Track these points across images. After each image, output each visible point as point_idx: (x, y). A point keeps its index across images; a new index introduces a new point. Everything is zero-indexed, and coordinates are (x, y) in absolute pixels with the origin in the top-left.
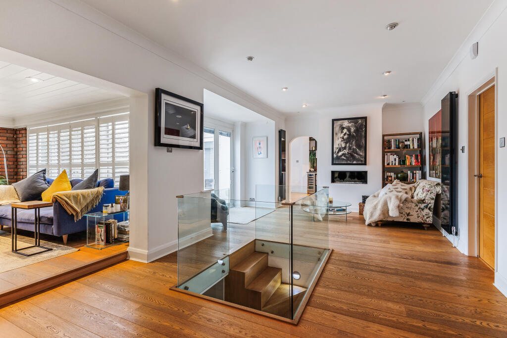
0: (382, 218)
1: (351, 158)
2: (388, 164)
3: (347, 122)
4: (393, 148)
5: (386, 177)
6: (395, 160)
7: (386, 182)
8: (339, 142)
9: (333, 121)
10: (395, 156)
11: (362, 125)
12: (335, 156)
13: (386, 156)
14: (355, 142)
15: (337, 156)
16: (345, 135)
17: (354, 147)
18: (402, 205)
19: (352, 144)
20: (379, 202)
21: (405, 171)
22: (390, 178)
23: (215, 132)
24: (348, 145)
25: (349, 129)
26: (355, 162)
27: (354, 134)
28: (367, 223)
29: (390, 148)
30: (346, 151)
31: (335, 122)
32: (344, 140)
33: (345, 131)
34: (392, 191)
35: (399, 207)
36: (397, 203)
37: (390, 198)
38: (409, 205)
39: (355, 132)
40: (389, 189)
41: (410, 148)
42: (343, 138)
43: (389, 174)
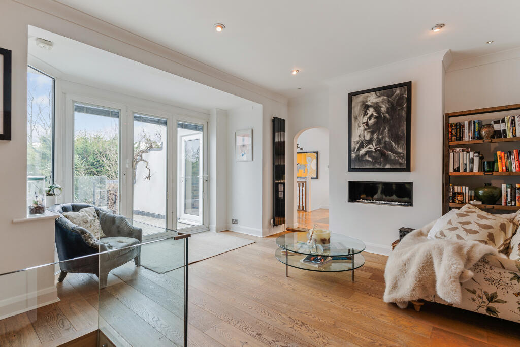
0: (418, 295)
1: (381, 160)
2: (457, 170)
3: (375, 96)
4: (467, 139)
5: (451, 195)
6: (472, 161)
7: (451, 205)
8: (360, 132)
9: (351, 95)
10: (472, 153)
11: (401, 97)
12: (353, 155)
13: (452, 155)
14: (390, 130)
15: (357, 156)
16: (370, 118)
17: (387, 139)
18: (470, 274)
19: (382, 134)
20: (413, 255)
21: (494, 183)
22: (460, 198)
23: (168, 123)
24: (375, 136)
25: (377, 108)
26: (388, 166)
27: (387, 115)
28: (387, 297)
29: (461, 138)
30: (372, 147)
31: (353, 97)
32: (369, 128)
33: (371, 111)
34: (456, 228)
35: (461, 277)
36: (459, 266)
37: (441, 253)
38: (495, 274)
39: (388, 111)
40: (450, 222)
41: (505, 136)
42: (367, 124)
43: (458, 189)
